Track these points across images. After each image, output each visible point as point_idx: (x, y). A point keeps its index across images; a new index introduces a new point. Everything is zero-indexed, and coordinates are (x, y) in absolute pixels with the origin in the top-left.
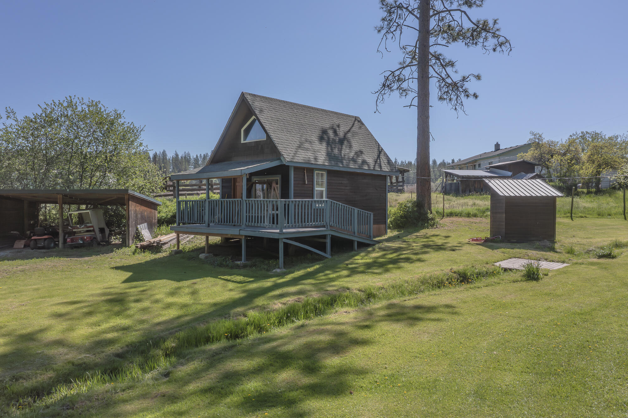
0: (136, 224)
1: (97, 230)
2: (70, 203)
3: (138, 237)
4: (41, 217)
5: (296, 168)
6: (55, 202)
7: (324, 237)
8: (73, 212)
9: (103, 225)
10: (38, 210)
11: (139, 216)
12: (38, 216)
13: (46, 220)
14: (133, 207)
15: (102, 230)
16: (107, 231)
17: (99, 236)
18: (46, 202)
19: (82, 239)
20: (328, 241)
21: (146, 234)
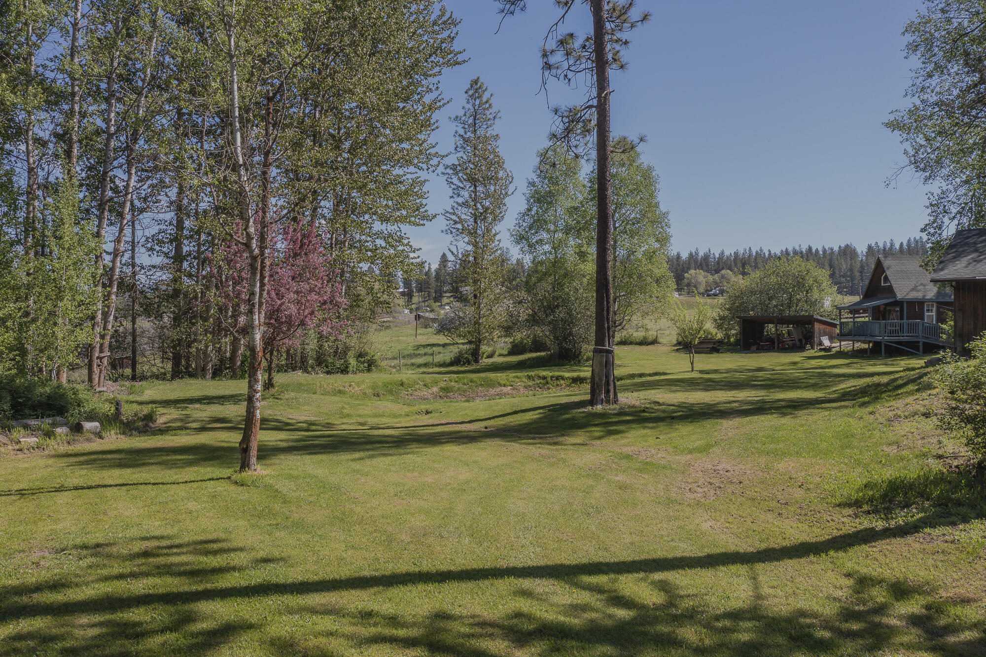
0: (820, 336)
1: (797, 341)
2: (782, 324)
3: (821, 343)
4: (766, 333)
5: (907, 302)
6: (773, 323)
7: (918, 342)
8: (784, 329)
9: (801, 337)
10: (763, 328)
11: (822, 331)
12: (763, 332)
13: (768, 335)
14: (817, 326)
15: (800, 340)
16: (804, 341)
17: (798, 343)
18: (768, 323)
19: (788, 345)
20: (921, 345)
21: (826, 342)
